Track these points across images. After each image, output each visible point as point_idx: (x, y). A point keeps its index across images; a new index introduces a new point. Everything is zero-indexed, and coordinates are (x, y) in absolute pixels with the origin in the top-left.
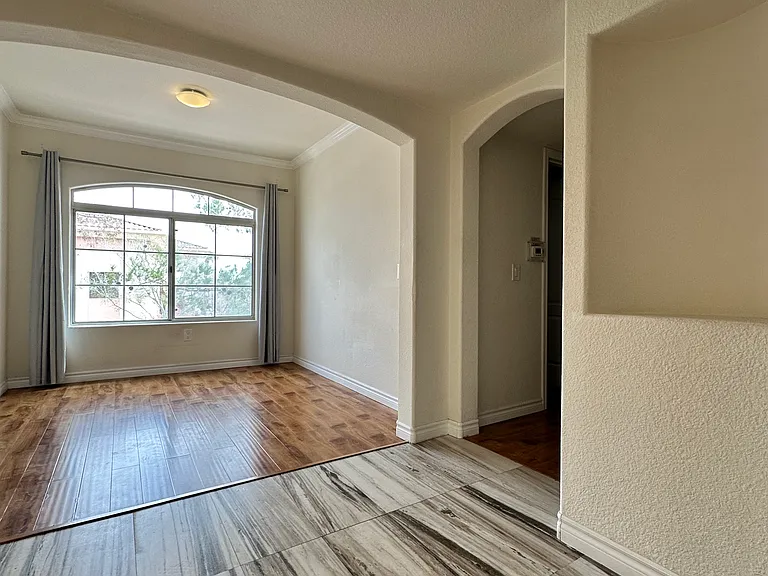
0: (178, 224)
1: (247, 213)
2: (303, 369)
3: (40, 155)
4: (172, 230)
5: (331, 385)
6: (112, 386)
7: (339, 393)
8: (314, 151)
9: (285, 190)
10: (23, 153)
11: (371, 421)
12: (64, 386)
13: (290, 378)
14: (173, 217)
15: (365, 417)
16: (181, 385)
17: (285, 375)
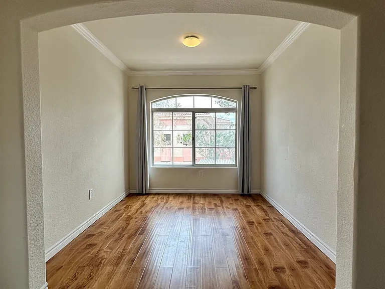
0: (197, 115)
1: (233, 105)
2: (265, 201)
3: (138, 88)
4: (194, 118)
5: (282, 220)
6: (165, 197)
7: (286, 230)
8: (271, 59)
9: (254, 88)
10: (133, 88)
11: (309, 271)
12: (148, 194)
13: (255, 208)
14: (194, 111)
15: (303, 264)
16: (194, 203)
17: (252, 204)
